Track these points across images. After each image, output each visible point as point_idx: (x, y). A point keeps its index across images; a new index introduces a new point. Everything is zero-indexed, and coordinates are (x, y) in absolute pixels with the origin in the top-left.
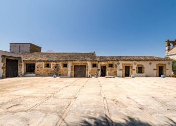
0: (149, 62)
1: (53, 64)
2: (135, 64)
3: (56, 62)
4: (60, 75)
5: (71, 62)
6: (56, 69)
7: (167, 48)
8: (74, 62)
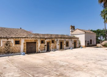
0: (71, 39)
1: (3, 42)
2: (65, 40)
3: (7, 38)
4: (12, 53)
5: (24, 39)
6: (7, 47)
7: (71, 30)
8: (26, 39)
